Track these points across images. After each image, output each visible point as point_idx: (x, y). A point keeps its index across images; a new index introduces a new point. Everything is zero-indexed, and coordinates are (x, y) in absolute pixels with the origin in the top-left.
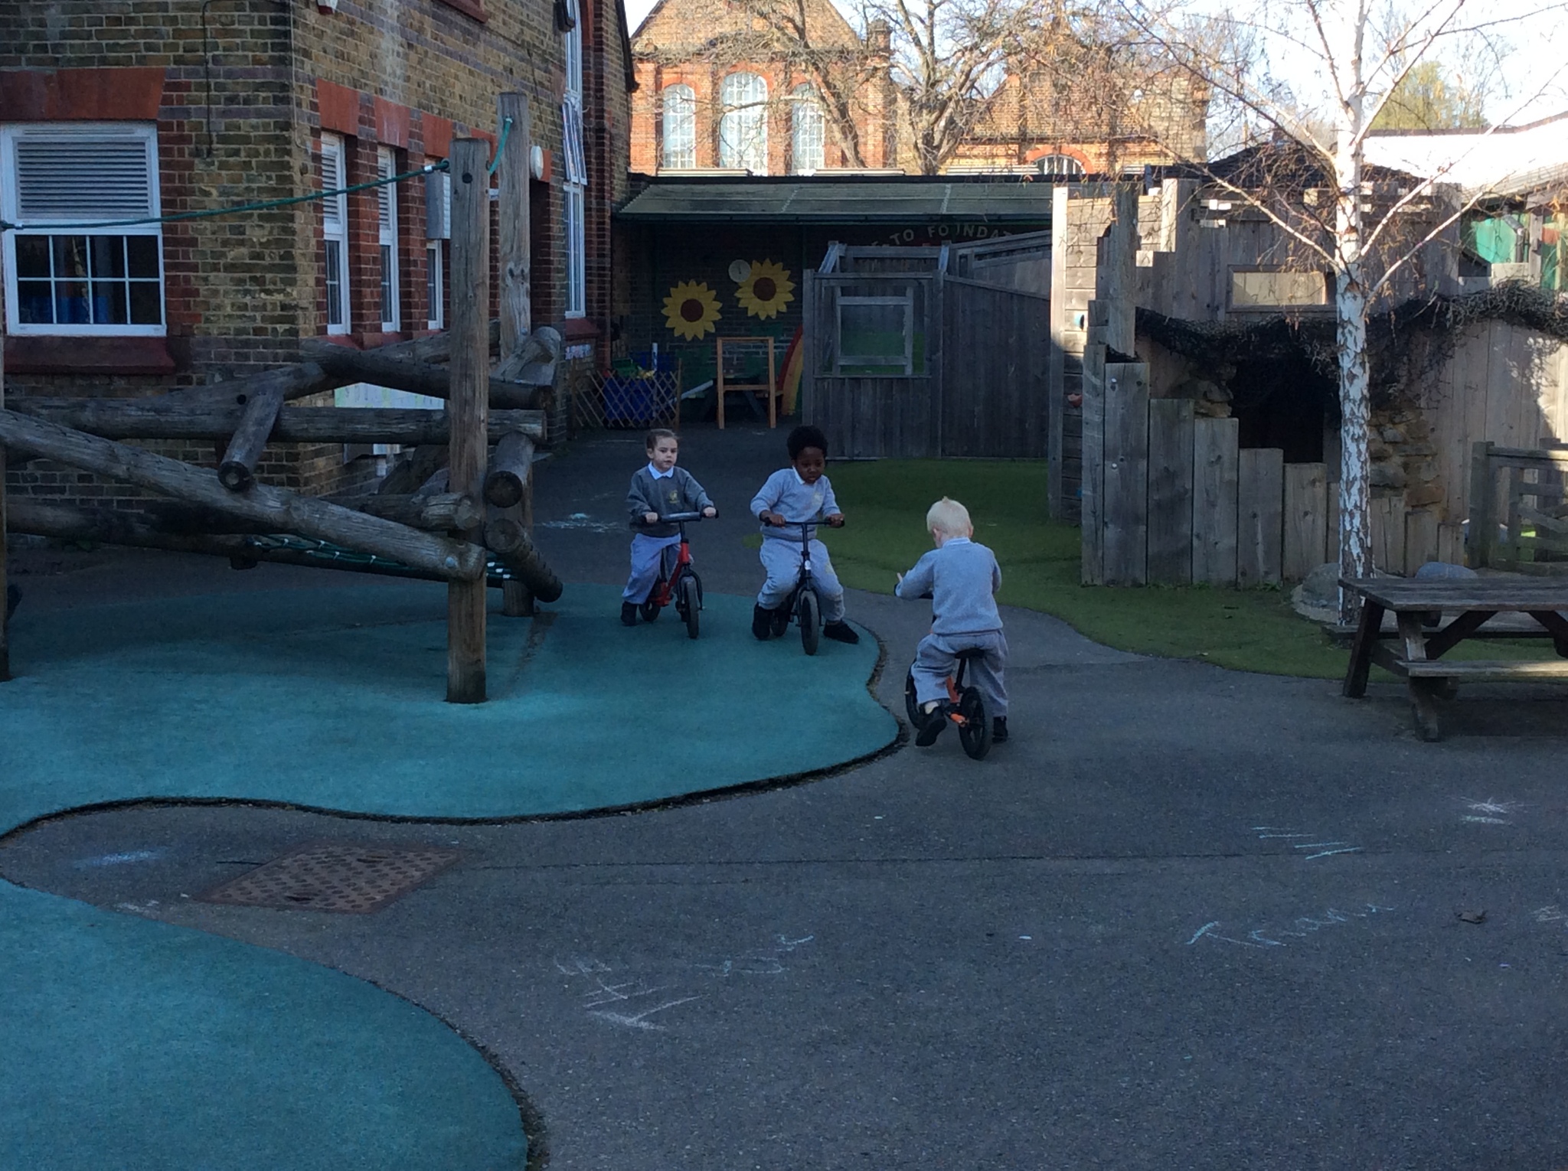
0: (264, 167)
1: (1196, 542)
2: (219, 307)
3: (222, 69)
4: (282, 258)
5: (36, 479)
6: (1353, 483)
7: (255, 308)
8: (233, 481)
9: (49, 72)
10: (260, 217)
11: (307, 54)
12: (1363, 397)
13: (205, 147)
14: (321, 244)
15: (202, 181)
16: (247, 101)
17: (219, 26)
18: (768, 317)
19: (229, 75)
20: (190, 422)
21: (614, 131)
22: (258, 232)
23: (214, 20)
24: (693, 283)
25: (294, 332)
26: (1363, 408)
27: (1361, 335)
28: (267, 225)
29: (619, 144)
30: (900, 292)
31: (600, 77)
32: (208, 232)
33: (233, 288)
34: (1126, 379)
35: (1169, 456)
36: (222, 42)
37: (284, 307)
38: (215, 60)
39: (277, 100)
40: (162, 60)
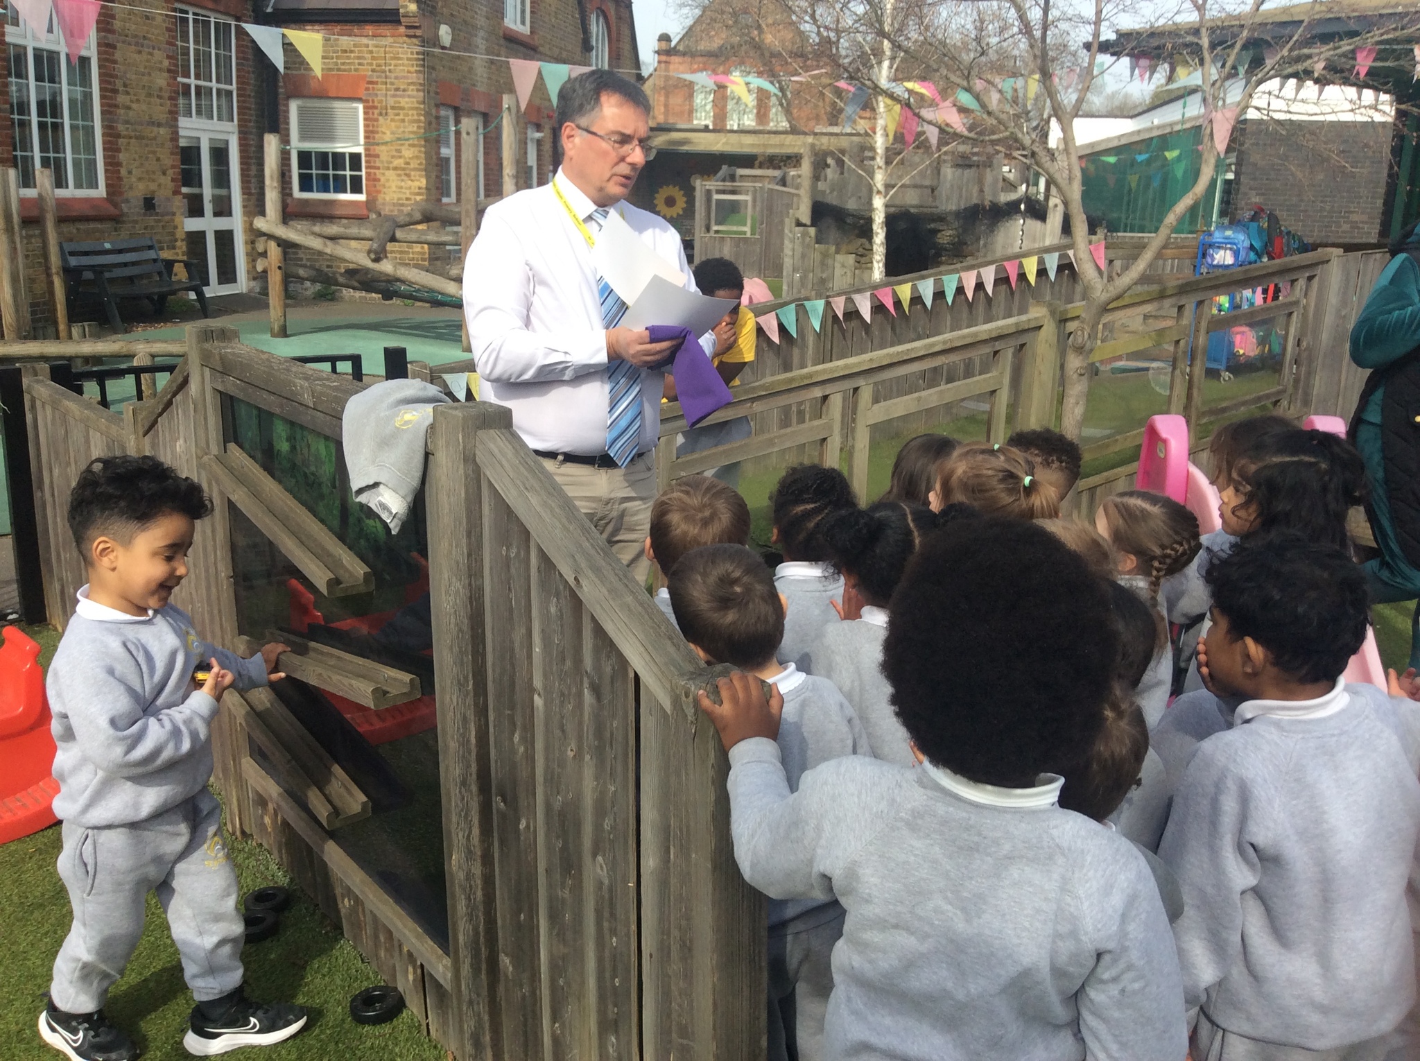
0: (411, 121)
2: (389, 187)
3: (393, 75)
4: (418, 164)
7: (406, 188)
8: (373, 257)
9: (313, 75)
11: (433, 68)
13: (384, 111)
14: (439, 159)
15: (383, 127)
16: (404, 90)
17: (392, 55)
19: (396, 78)
23: (390, 52)
25: (424, 200)
27: (882, 215)
28: (412, 149)
30: (747, 193)
32: (385, 151)
33: (395, 178)
34: (804, 235)
35: (823, 272)
36: (393, 62)
37: (420, 188)
38: (390, 71)
39: (418, 90)
40: (366, 70)
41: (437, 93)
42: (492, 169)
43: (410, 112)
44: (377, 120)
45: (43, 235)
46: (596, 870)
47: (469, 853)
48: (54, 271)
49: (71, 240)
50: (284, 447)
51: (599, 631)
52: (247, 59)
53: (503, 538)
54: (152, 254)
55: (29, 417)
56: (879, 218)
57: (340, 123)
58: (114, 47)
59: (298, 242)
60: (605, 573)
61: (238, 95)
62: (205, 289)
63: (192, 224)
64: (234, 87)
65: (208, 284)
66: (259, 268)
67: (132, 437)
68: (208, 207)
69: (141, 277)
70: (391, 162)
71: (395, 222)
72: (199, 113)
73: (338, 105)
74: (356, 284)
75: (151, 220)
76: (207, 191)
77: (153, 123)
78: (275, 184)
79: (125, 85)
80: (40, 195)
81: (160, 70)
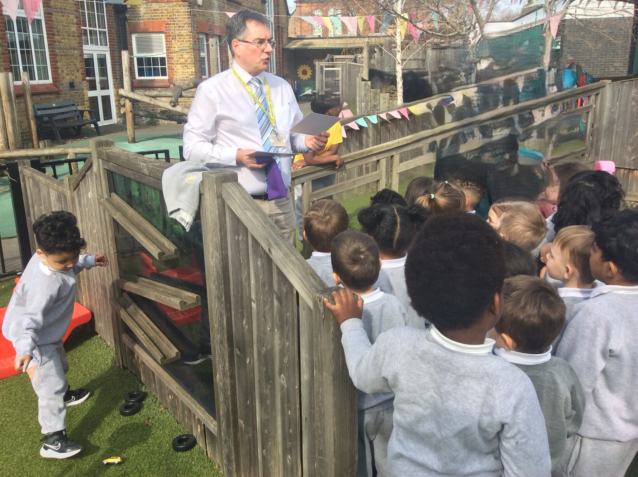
0: (187, 41)
2: (178, 72)
3: (177, 20)
4: (191, 61)
9: (141, 22)
11: (195, 16)
13: (174, 37)
14: (200, 58)
15: (174, 45)
16: (183, 27)
24: (305, 65)
28: (188, 54)
30: (338, 66)
31: (278, 13)
32: (176, 56)
33: (181, 68)
34: (366, 85)
35: (375, 102)
36: (177, 14)
37: (192, 72)
38: (176, 18)
39: (189, 27)
40: (165, 19)
41: (197, 27)
42: (224, 62)
43: (186, 37)
44: (171, 41)
45: (25, 102)
46: (281, 380)
47: (224, 375)
48: (31, 117)
49: (38, 103)
50: (136, 193)
51: (280, 273)
52: (112, 17)
53: (236, 232)
54: (74, 108)
55: (22, 183)
56: (399, 75)
57: (155, 44)
58: (52, 14)
59: (139, 99)
60: (282, 246)
61: (109, 33)
62: (98, 122)
63: (91, 94)
64: (106, 30)
65: (99, 120)
66: (122, 112)
67: (69, 192)
68: (98, 86)
69: (69, 118)
70: (179, 61)
71: (182, 88)
72: (92, 43)
73: (154, 35)
74: (165, 117)
75: (73, 92)
76: (98, 78)
77: (72, 48)
78: (128, 74)
79: (58, 32)
80: (23, 83)
81: (73, 23)
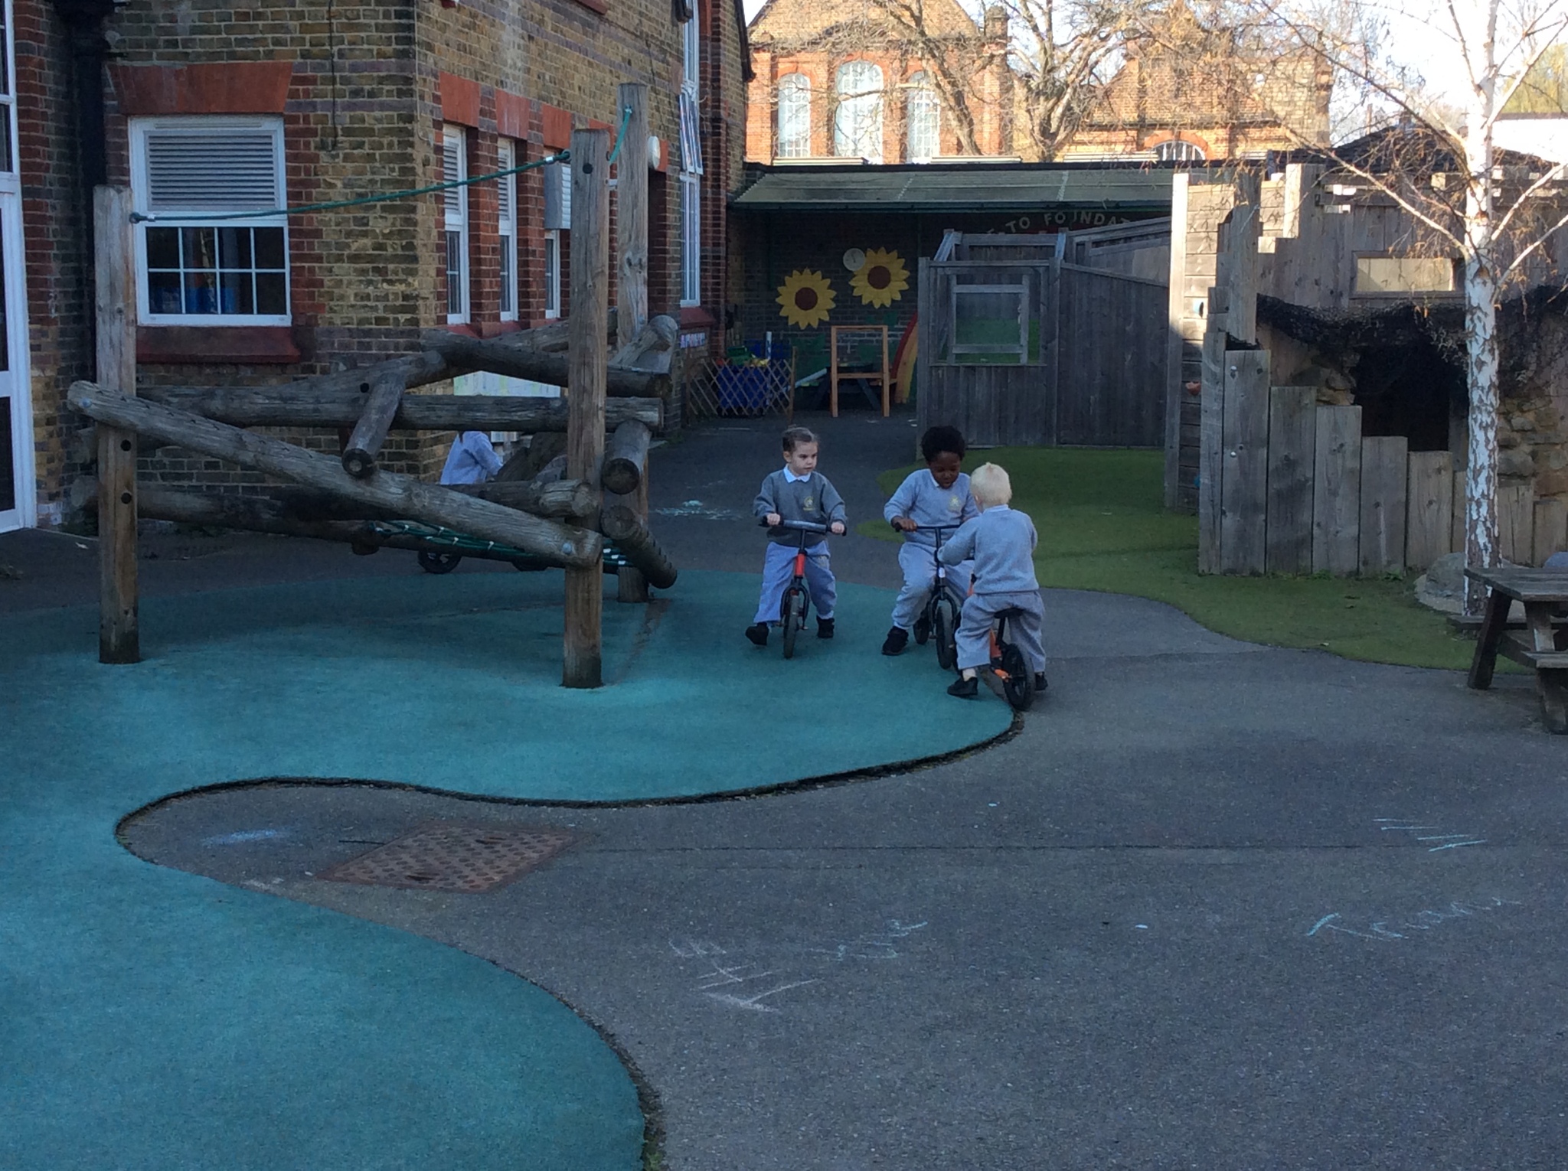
0: (388, 159)
1: (1316, 530)
2: (342, 297)
3: (347, 62)
4: (403, 248)
5: (164, 466)
6: (1480, 472)
7: (377, 299)
8: (356, 467)
9: (178, 67)
10: (384, 209)
11: (430, 47)
12: (1492, 384)
13: (330, 140)
14: (442, 235)
15: (327, 173)
16: (371, 94)
17: (344, 20)
18: (883, 306)
19: (354, 68)
20: (316, 410)
21: (730, 120)
22: (381, 223)
23: (339, 15)
24: (807, 271)
25: (415, 322)
26: (1491, 394)
27: (1490, 321)
28: (390, 217)
29: (734, 133)
30: (1016, 280)
31: (717, 67)
32: (333, 223)
33: (354, 278)
34: (1246, 367)
35: (1290, 444)
36: (346, 35)
37: (405, 297)
39: (401, 93)
40: (290, 55)
43: (385, 141)
44: (315, 159)
52: (40, 38)
59: (174, 437)
64: (11, 98)
70: (348, 246)
